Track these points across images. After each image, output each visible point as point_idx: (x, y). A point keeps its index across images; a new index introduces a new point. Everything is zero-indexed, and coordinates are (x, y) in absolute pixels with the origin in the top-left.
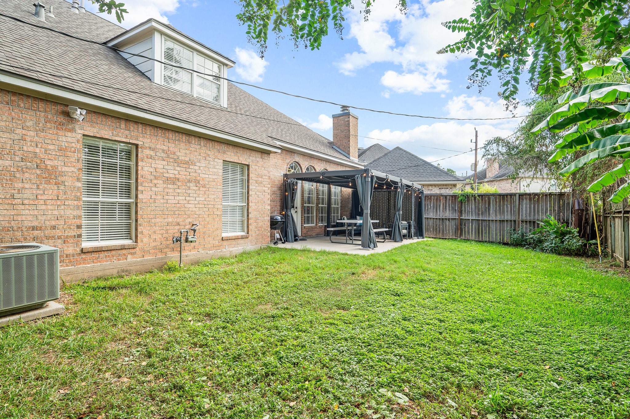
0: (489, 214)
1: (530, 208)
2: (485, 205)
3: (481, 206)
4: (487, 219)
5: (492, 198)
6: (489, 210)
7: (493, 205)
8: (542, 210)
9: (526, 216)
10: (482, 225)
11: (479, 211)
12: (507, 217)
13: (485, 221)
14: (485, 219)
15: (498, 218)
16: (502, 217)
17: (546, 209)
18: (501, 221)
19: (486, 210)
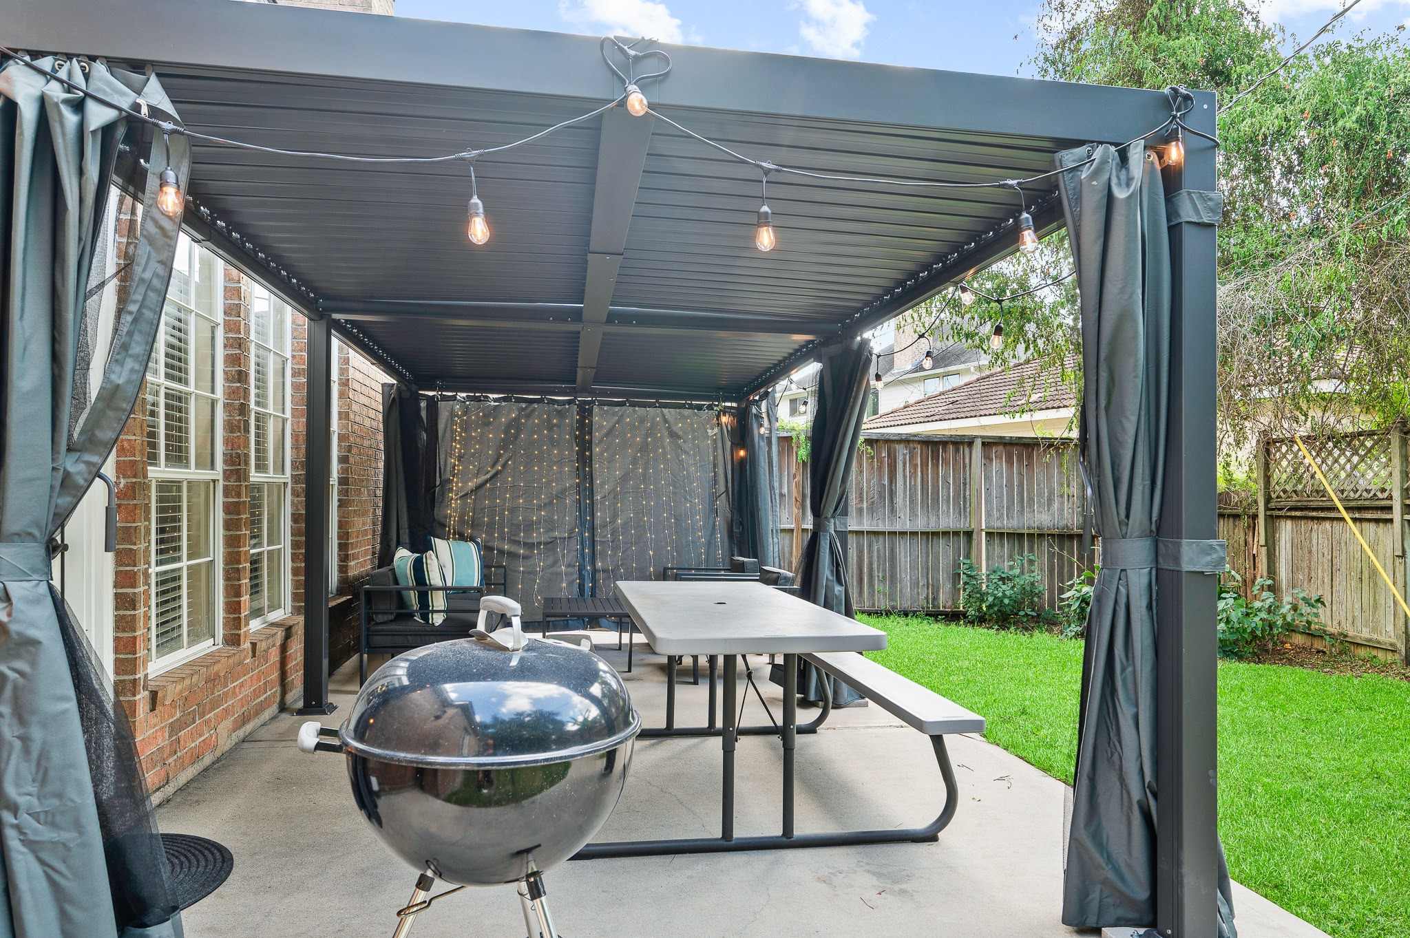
0: (893, 510)
1: (1010, 486)
2: (881, 477)
3: (868, 481)
4: (887, 528)
5: (901, 451)
6: (892, 493)
7: (905, 476)
8: (1040, 495)
9: (1000, 518)
10: (870, 551)
11: (862, 501)
12: (947, 520)
13: (881, 538)
14: (881, 528)
15: (920, 525)
16: (933, 520)
17: (1051, 493)
18: (927, 533)
19: (882, 497)
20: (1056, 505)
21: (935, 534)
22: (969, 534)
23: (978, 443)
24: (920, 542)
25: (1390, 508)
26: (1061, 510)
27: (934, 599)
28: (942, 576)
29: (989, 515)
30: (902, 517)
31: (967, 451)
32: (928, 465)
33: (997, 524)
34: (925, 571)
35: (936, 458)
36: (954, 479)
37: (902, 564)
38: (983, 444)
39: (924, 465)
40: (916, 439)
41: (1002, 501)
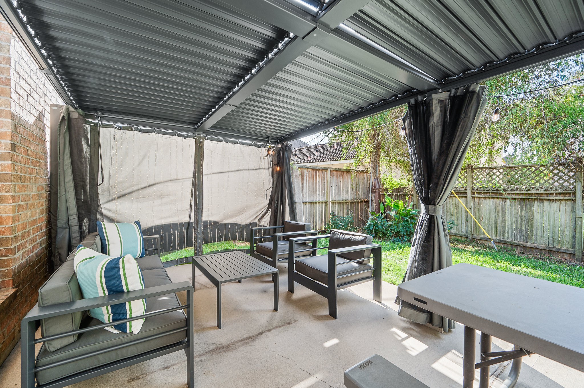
20: (349, 192)
21: (316, 203)
22: (326, 203)
23: (329, 170)
24: (312, 205)
25: (467, 193)
26: (351, 194)
27: (315, 227)
28: (318, 218)
29: (332, 196)
30: (306, 197)
31: (325, 172)
32: (314, 178)
33: (334, 199)
34: (313, 217)
35: (316, 175)
36: (321, 182)
37: (306, 214)
38: (331, 170)
39: (313, 178)
40: (311, 168)
41: (335, 191)
